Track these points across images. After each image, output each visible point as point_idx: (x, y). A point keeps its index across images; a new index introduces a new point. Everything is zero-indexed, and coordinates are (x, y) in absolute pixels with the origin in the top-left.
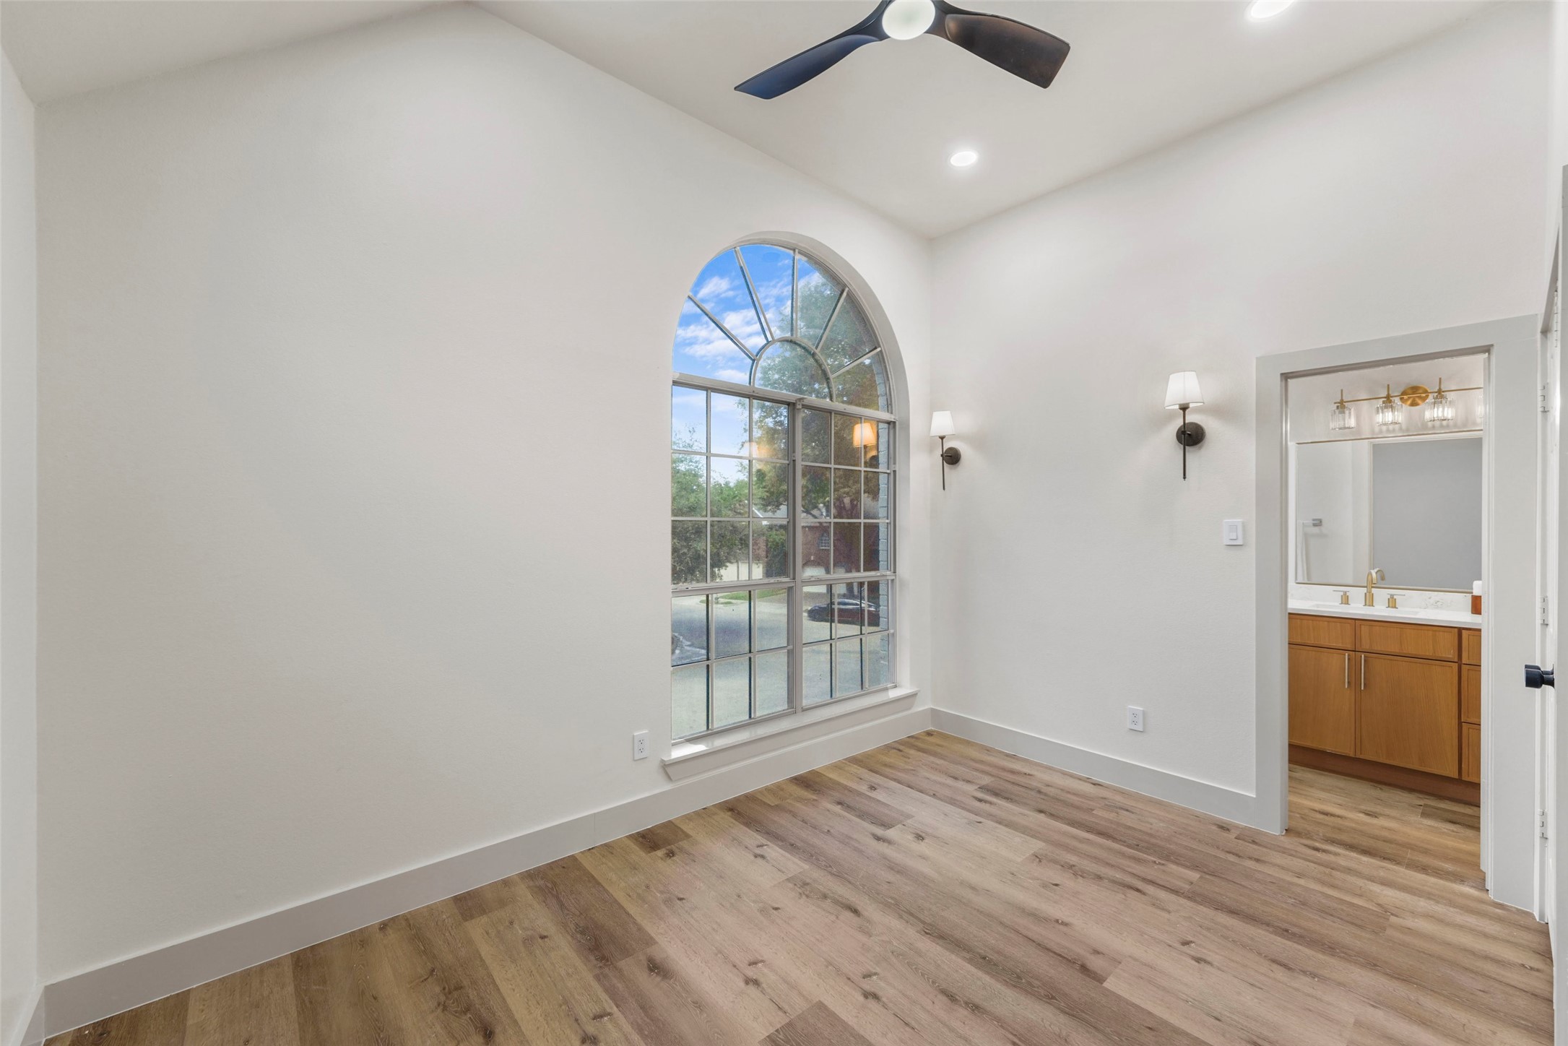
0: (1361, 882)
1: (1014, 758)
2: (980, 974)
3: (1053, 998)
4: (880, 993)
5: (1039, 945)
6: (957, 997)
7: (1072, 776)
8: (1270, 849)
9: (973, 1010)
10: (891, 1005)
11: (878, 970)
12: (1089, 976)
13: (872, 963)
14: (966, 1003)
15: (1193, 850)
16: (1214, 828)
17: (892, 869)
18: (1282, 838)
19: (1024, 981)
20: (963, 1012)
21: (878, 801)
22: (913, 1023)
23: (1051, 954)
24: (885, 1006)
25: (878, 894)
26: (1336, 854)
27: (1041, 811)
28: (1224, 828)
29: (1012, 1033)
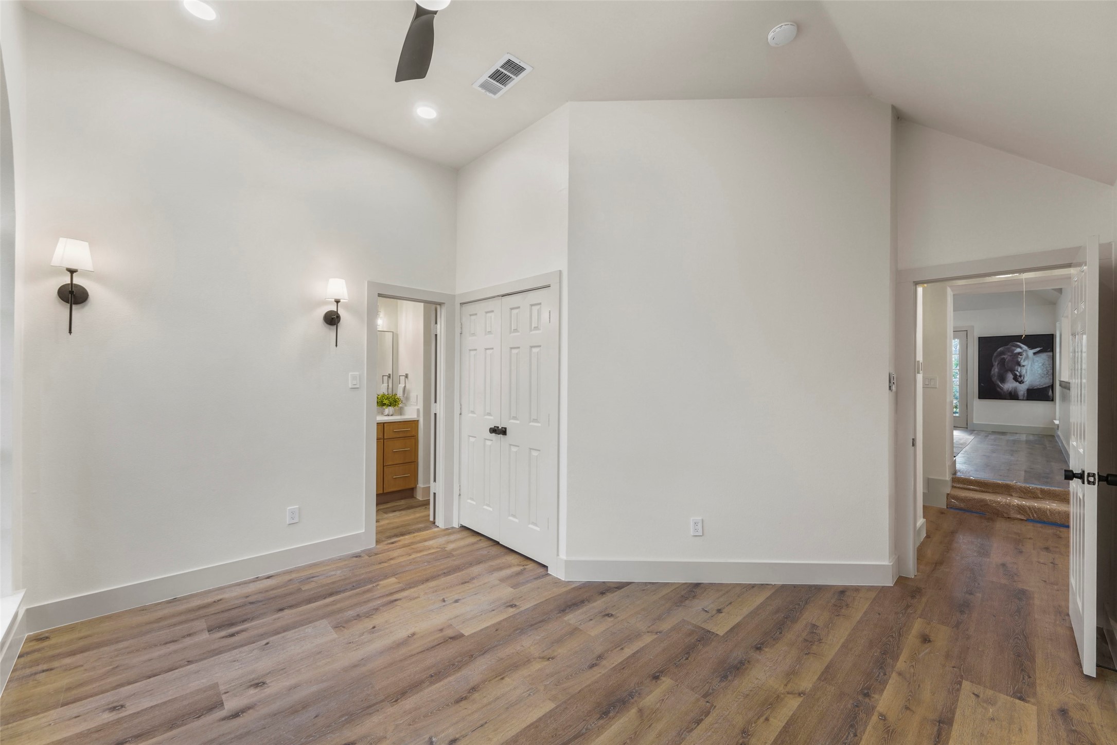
0: (421, 545)
1: (175, 601)
2: (446, 681)
3: (472, 656)
4: (451, 738)
5: (428, 650)
6: (464, 696)
7: (245, 583)
8: (383, 553)
9: (475, 691)
10: (463, 733)
11: (427, 737)
12: (458, 639)
13: (418, 740)
14: (469, 692)
15: (370, 572)
16: (355, 559)
17: (296, 711)
18: (378, 546)
19: (456, 664)
20: (476, 695)
21: (146, 709)
22: (481, 722)
23: (437, 647)
24: (464, 736)
25: (329, 726)
26: (399, 541)
27: (281, 610)
28: (358, 556)
29: (495, 678)
